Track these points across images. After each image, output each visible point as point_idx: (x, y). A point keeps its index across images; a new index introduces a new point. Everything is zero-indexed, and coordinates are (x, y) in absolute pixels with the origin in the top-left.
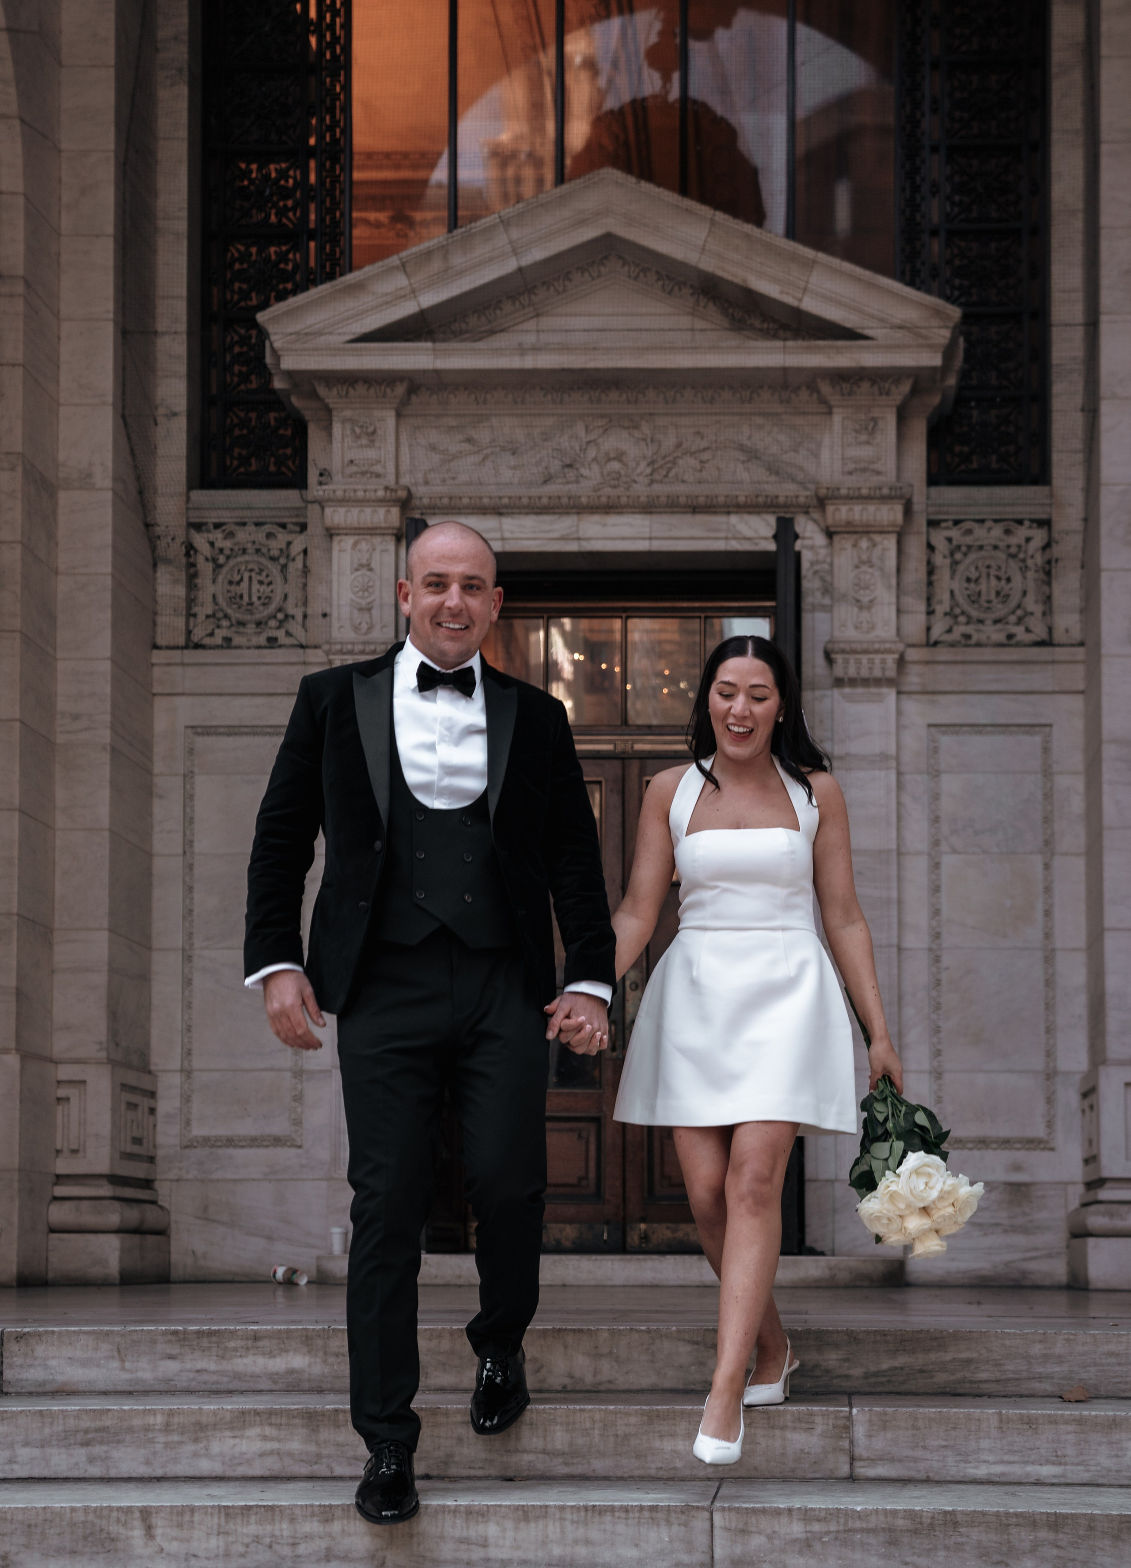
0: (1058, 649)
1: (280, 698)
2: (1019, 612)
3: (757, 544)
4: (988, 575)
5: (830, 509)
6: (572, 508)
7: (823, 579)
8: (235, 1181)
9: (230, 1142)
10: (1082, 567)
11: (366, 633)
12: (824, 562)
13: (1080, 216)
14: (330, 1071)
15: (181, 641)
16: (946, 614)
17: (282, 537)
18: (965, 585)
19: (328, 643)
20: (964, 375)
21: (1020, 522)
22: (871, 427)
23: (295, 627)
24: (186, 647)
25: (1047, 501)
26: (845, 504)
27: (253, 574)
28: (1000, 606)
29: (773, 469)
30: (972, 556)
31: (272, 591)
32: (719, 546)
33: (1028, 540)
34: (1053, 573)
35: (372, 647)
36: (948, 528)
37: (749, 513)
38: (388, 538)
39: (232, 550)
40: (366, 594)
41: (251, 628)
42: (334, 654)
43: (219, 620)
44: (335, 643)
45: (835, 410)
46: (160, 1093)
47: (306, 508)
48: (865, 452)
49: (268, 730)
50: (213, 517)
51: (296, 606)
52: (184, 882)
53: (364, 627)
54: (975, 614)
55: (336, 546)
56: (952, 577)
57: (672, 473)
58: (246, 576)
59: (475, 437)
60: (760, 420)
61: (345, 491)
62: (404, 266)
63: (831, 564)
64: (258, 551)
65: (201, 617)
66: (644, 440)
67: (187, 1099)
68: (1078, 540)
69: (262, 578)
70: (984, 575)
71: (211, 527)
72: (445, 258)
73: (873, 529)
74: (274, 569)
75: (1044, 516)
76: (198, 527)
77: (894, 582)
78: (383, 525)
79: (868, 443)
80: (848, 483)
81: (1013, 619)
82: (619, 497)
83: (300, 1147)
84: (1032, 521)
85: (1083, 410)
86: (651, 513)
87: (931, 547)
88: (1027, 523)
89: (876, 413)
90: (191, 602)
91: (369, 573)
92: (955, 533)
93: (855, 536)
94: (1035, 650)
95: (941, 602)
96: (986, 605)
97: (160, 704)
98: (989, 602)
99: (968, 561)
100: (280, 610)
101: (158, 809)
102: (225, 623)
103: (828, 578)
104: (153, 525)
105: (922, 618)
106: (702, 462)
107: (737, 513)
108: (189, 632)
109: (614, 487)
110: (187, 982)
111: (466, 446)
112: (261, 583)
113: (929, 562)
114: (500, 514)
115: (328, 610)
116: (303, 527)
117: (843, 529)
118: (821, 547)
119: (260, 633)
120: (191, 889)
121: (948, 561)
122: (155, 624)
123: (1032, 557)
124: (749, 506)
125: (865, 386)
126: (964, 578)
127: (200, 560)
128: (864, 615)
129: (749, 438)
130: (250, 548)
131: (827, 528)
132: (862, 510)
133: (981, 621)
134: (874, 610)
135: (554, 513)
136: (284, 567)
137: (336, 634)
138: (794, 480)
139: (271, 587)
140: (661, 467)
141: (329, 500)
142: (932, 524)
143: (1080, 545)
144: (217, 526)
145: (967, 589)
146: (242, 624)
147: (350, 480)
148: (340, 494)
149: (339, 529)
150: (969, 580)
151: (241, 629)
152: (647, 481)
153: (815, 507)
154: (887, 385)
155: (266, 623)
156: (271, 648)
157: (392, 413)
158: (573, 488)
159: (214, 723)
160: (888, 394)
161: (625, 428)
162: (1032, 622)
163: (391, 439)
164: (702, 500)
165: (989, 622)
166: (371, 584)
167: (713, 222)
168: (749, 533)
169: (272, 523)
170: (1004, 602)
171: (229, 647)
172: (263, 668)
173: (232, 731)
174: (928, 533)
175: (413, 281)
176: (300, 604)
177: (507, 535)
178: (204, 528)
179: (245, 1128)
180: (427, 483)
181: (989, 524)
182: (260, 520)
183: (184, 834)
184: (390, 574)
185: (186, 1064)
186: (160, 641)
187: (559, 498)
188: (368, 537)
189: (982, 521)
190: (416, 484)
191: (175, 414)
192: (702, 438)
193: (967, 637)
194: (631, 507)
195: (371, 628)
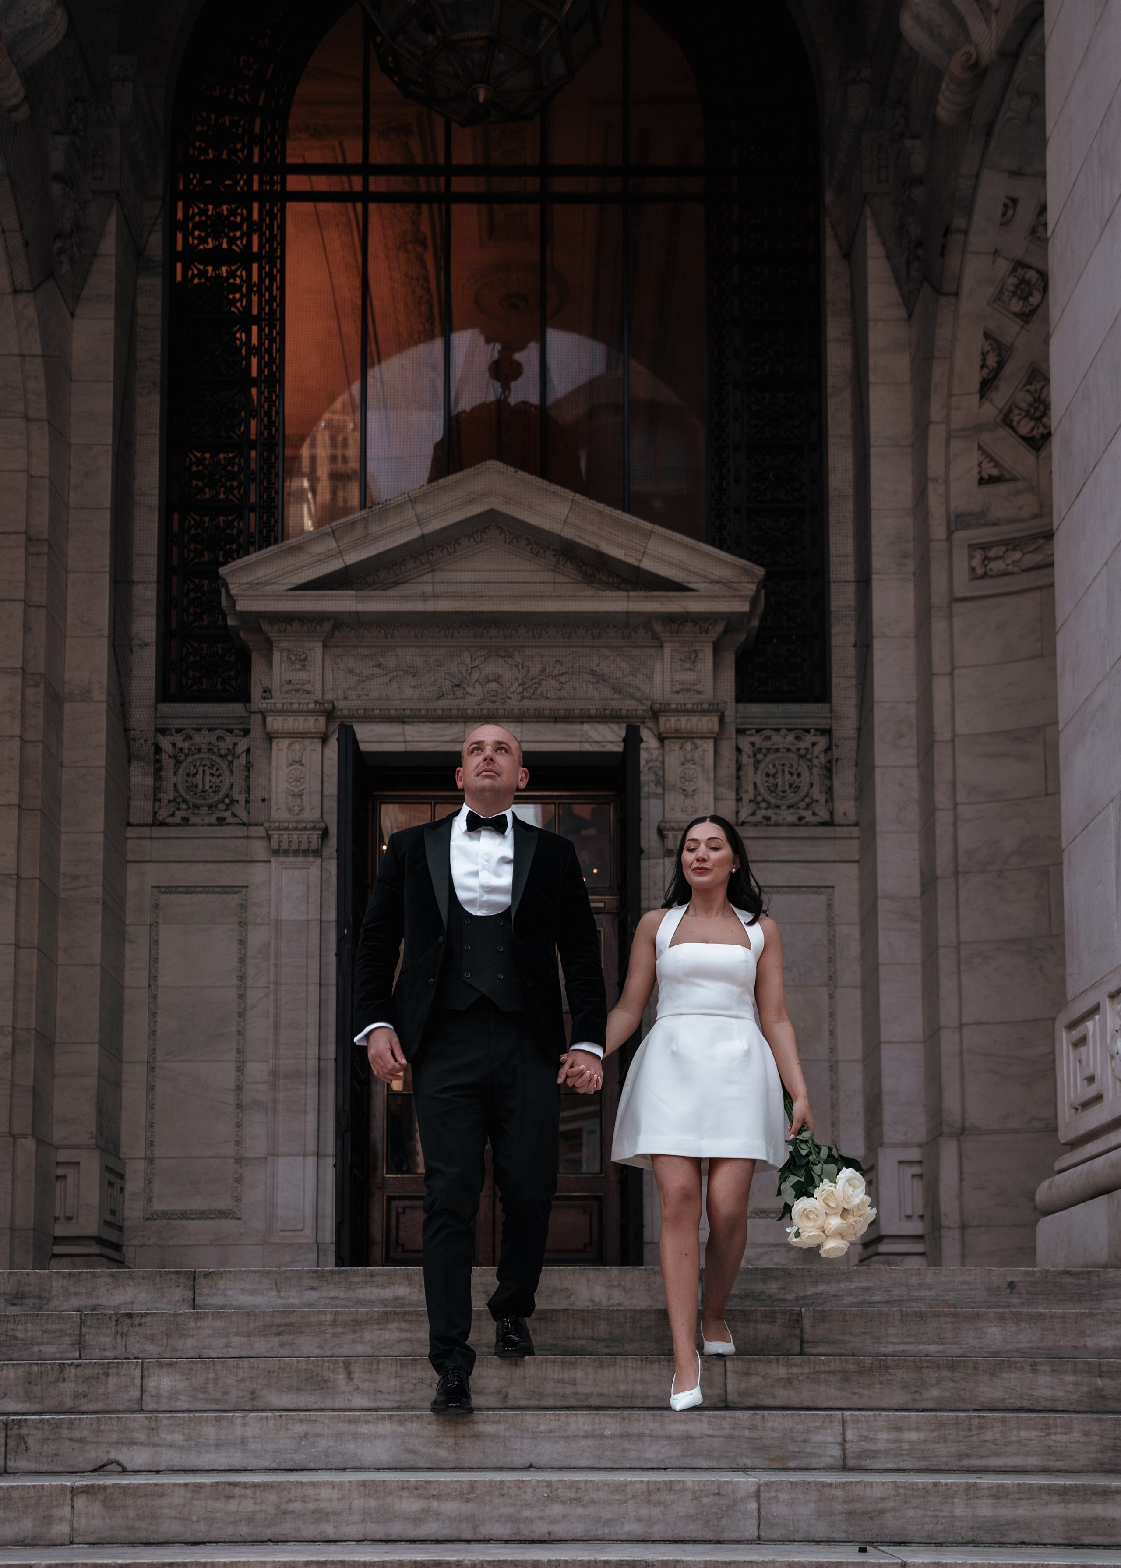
0: (838, 828)
1: (229, 864)
2: (807, 800)
3: (604, 746)
4: (783, 771)
5: (662, 720)
6: (460, 718)
7: (656, 773)
8: (187, 1246)
9: (184, 1215)
10: (856, 765)
11: (298, 814)
12: (657, 760)
13: (851, 500)
14: (266, 1158)
15: (150, 820)
16: (751, 801)
17: (230, 740)
18: (766, 779)
19: (268, 821)
20: (763, 619)
21: (807, 731)
22: (693, 658)
23: (240, 810)
24: (151, 825)
25: (829, 715)
26: (674, 716)
27: (206, 768)
28: (792, 795)
29: (617, 689)
30: (771, 756)
31: (221, 782)
32: (576, 747)
33: (814, 744)
34: (834, 770)
35: (303, 825)
36: (751, 735)
37: (598, 722)
38: (316, 740)
39: (189, 749)
40: (299, 783)
41: (204, 810)
42: (273, 830)
43: (179, 804)
44: (274, 822)
45: (666, 644)
46: (127, 1176)
47: (250, 717)
48: (689, 677)
49: (218, 889)
50: (176, 723)
51: (240, 793)
52: (149, 1009)
53: (297, 809)
54: (773, 801)
55: (274, 745)
56: (755, 774)
57: (538, 692)
58: (201, 769)
59: (384, 663)
60: (606, 652)
61: (283, 704)
62: (333, 533)
63: (663, 762)
64: (210, 750)
65: (165, 802)
66: (516, 666)
67: (149, 1181)
68: (853, 744)
69: (214, 771)
70: (780, 771)
71: (174, 731)
72: (366, 527)
73: (695, 735)
74: (224, 765)
75: (828, 727)
76: (163, 731)
77: (712, 776)
78: (313, 730)
79: (691, 669)
80: (677, 700)
81: (802, 805)
82: (497, 710)
83: (239, 1219)
84: (817, 730)
85: (855, 646)
86: (522, 722)
87: (739, 750)
88: (812, 731)
89: (697, 647)
90: (157, 789)
91: (300, 767)
92: (757, 739)
93: (681, 741)
94: (821, 829)
95: (747, 792)
96: (782, 794)
97: (131, 869)
98: (784, 792)
99: (767, 760)
100: (227, 796)
101: (129, 951)
102: (184, 806)
103: (661, 773)
104: (129, 730)
105: (733, 804)
106: (562, 683)
107: (588, 722)
108: (155, 813)
109: (492, 702)
110: (151, 1088)
111: (377, 670)
112: (212, 775)
113: (737, 761)
114: (403, 722)
115: (267, 797)
116: (247, 732)
117: (672, 735)
118: (654, 749)
119: (212, 814)
120: (154, 1014)
121: (752, 760)
122: (129, 807)
123: (817, 757)
124: (599, 717)
125: (689, 626)
126: (764, 774)
127: (164, 757)
128: (689, 802)
129: (598, 665)
130: (205, 748)
131: (660, 734)
132: (687, 720)
133: (778, 807)
134: (696, 797)
135: (446, 722)
136: (231, 763)
137: (274, 815)
138: (633, 697)
139: (221, 778)
140: (529, 687)
141: (271, 711)
142: (740, 732)
143: (855, 748)
144: (178, 731)
145: (767, 782)
146: (196, 807)
147: (287, 695)
148: (279, 706)
149: (278, 733)
150: (768, 775)
151: (197, 811)
152: (519, 697)
153: (650, 718)
154: (706, 626)
155: (216, 807)
156: (221, 825)
157: (320, 644)
158: (460, 702)
159: (175, 884)
160: (706, 632)
161: (502, 657)
162: (817, 807)
163: (319, 664)
164: (562, 712)
165: (784, 807)
166: (302, 776)
167: (573, 501)
168: (598, 738)
169: (222, 729)
170: (795, 792)
171: (187, 825)
172: (215, 841)
173: (189, 890)
174: (737, 738)
175: (340, 544)
176: (243, 791)
177: (409, 738)
178: (167, 733)
179: (195, 1204)
180: (345, 698)
181: (783, 732)
182: (213, 726)
183: (150, 971)
184: (317, 768)
185: (149, 1153)
186: (133, 820)
187: (451, 710)
188: (301, 740)
189: (778, 730)
190: (338, 699)
191: (147, 645)
192: (562, 665)
193: (768, 818)
194: (506, 718)
195: (302, 810)
